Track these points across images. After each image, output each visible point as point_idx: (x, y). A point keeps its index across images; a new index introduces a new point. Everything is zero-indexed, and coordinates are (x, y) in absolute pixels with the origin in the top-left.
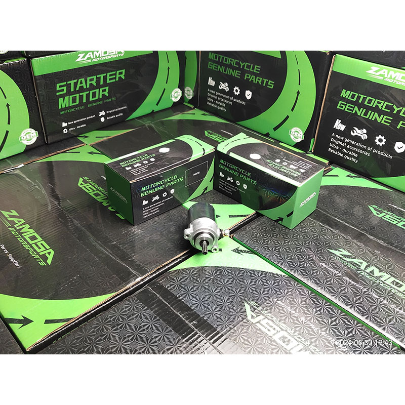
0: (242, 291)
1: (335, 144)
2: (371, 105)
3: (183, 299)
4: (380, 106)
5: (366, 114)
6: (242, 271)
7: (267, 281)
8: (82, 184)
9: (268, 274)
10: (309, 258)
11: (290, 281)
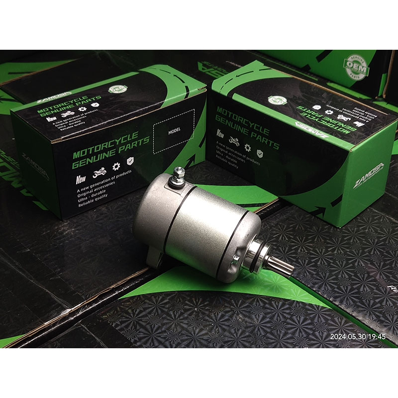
0: (247, 334)
6: (248, 299)
7: (292, 315)
9: (294, 305)
10: (369, 277)
11: (333, 317)
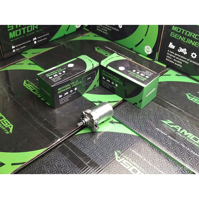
0: (114, 145)
1: (169, 56)
2: (188, 35)
3: (82, 150)
4: (193, 36)
5: (186, 40)
6: (114, 134)
7: (127, 139)
8: (25, 84)
9: (128, 135)
10: (150, 125)
11: (139, 139)
